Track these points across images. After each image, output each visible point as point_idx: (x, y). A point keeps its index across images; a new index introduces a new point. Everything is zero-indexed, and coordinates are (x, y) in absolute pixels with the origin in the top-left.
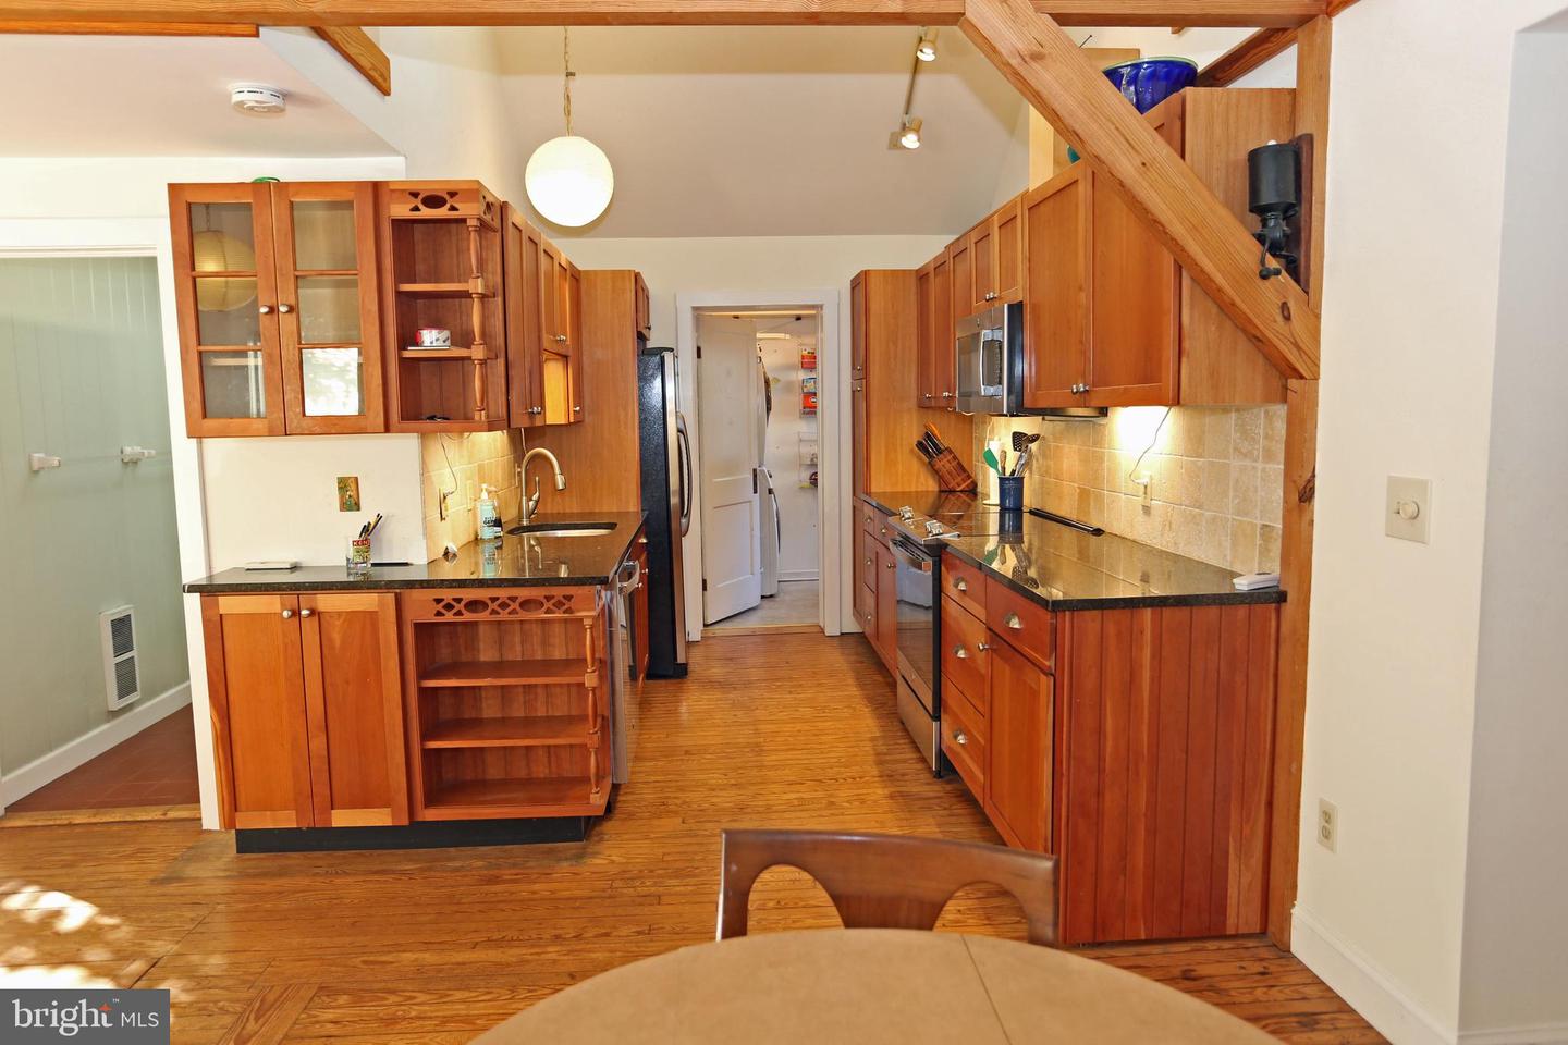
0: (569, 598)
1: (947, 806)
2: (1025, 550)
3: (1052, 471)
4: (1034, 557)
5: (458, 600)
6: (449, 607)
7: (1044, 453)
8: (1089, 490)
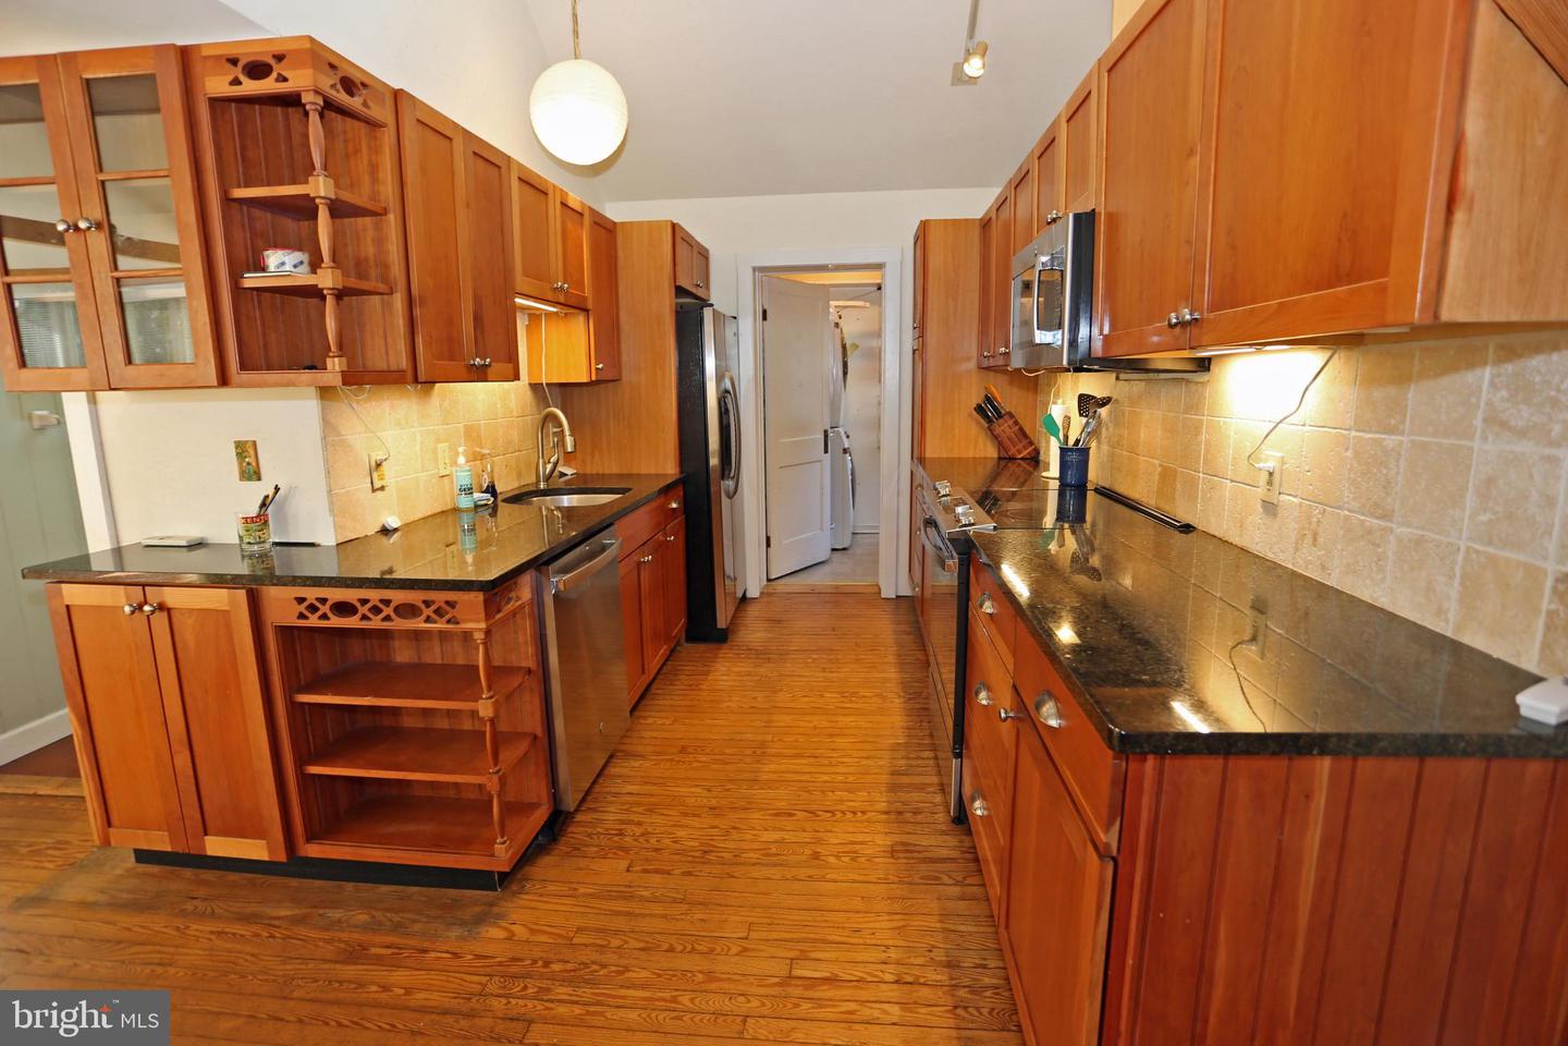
0: (451, 604)
1: (960, 879)
2: (1088, 532)
3: (1125, 442)
4: (1097, 543)
5: (323, 601)
6: (313, 608)
7: (1116, 419)
8: (1176, 471)
